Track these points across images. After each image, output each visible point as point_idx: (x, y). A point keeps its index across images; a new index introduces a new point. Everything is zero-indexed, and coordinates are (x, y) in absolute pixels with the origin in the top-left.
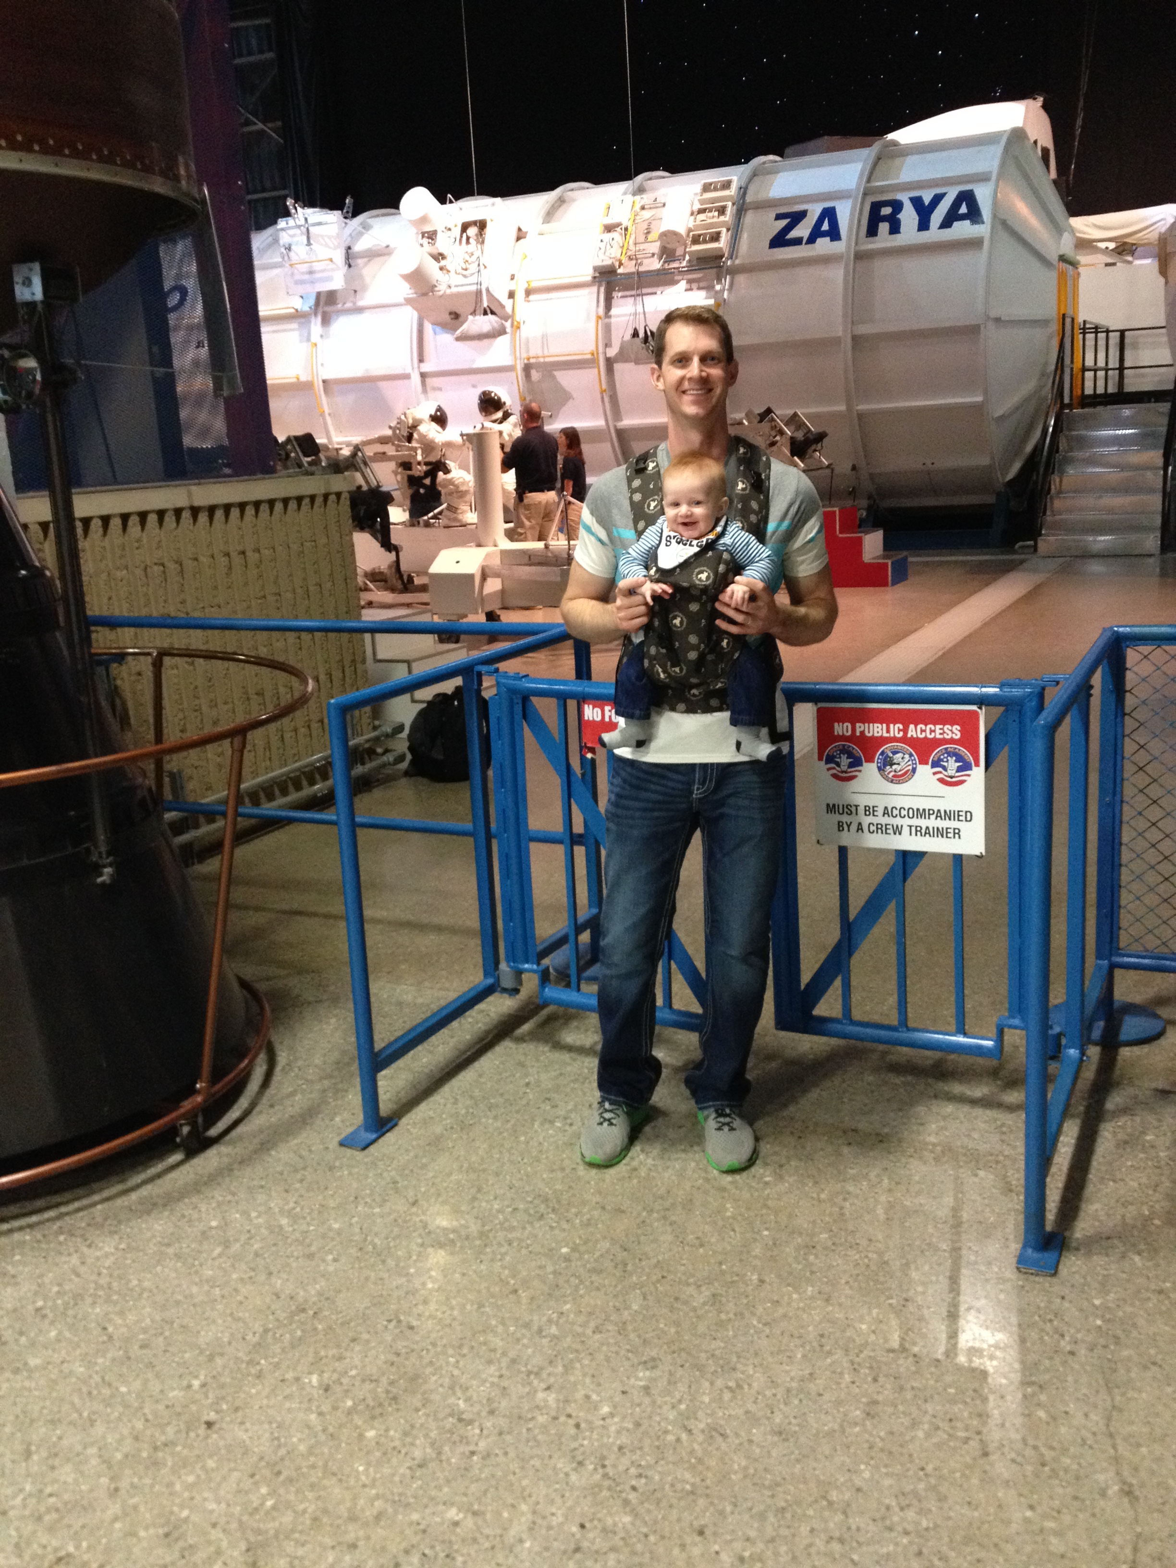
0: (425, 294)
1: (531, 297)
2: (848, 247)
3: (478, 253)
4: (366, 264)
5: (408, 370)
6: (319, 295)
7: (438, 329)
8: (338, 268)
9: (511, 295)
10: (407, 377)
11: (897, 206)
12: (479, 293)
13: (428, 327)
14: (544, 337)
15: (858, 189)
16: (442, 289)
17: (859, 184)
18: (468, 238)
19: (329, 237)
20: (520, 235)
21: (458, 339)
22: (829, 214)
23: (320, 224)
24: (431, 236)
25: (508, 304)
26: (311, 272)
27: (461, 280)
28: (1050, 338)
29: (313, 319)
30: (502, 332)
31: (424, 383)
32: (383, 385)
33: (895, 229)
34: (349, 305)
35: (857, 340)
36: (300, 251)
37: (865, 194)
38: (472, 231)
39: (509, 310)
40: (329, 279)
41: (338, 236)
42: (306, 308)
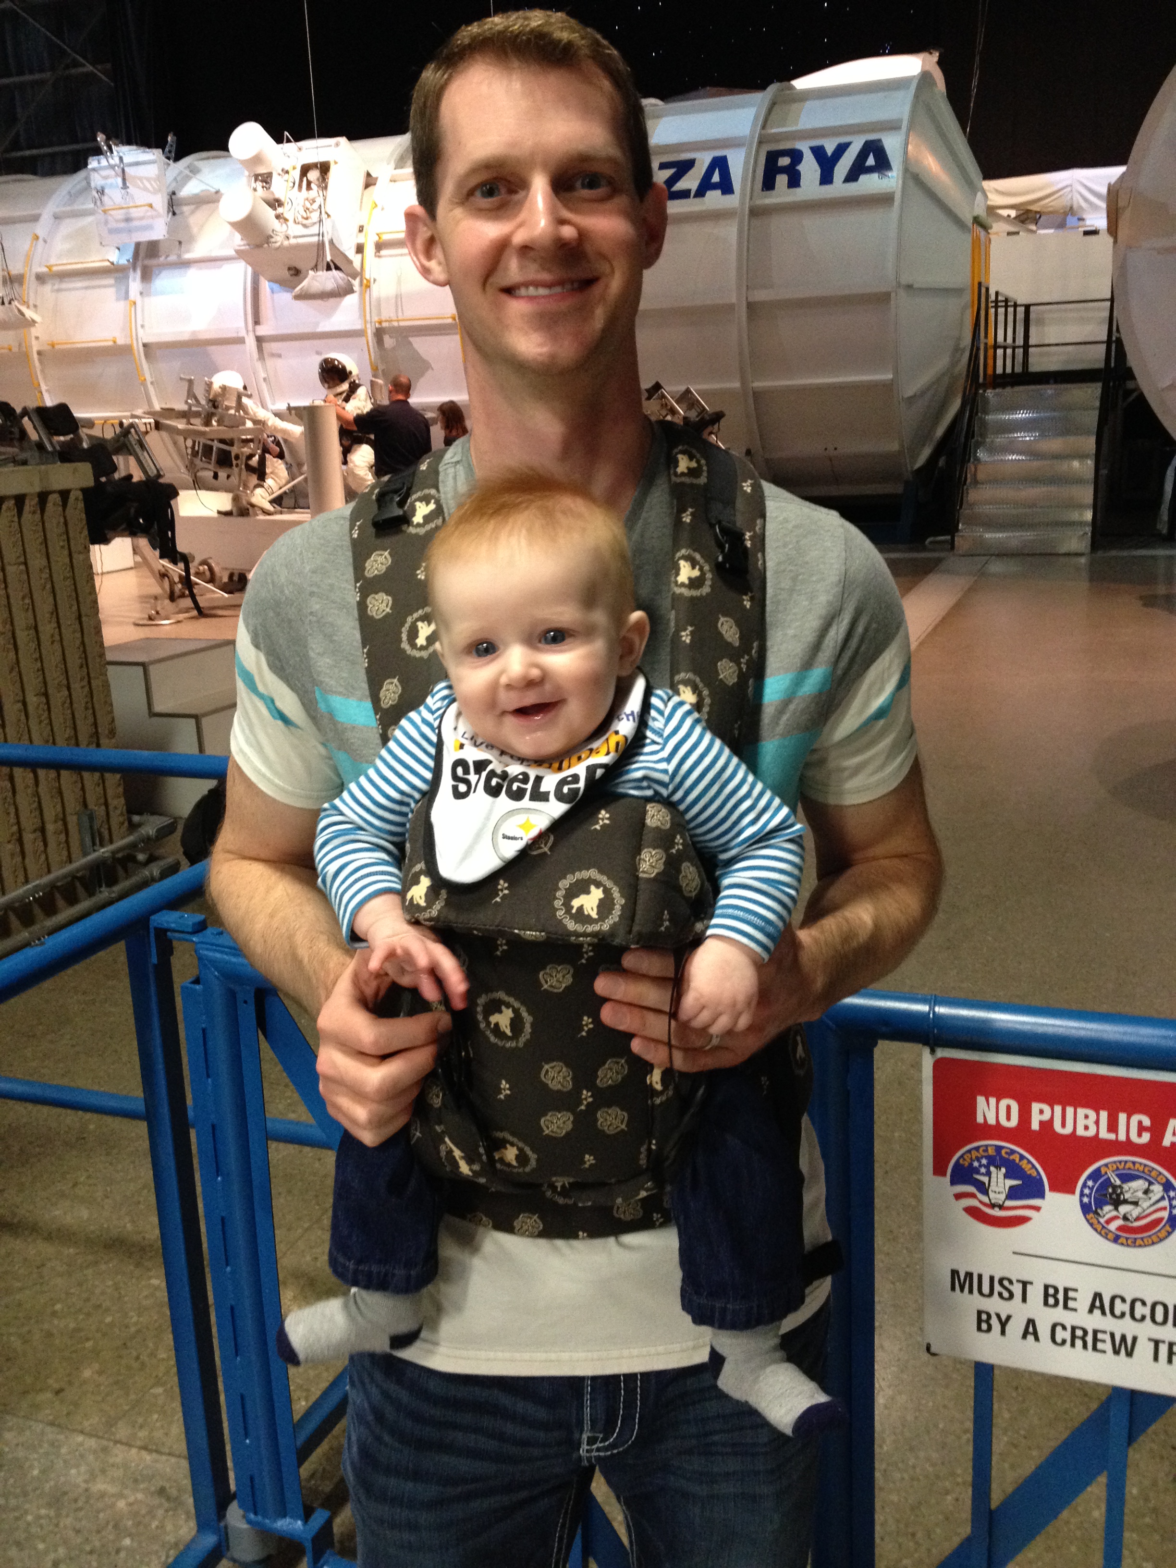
0: (259, 246)
1: (383, 252)
2: (742, 203)
3: (319, 200)
4: (193, 212)
5: (243, 333)
6: (138, 245)
7: (276, 286)
8: (159, 216)
9: (360, 249)
10: (241, 341)
11: (796, 156)
12: (320, 246)
13: (265, 285)
14: (398, 298)
15: (752, 136)
16: (279, 240)
17: (753, 131)
18: (309, 183)
19: (148, 179)
20: (370, 181)
21: (298, 297)
22: (720, 163)
23: (137, 164)
24: (266, 179)
25: (356, 259)
26: (128, 220)
27: (298, 230)
28: (964, 308)
29: (131, 273)
30: (349, 290)
31: (260, 349)
32: (212, 349)
33: (794, 181)
34: (173, 258)
35: (751, 307)
36: (114, 195)
37: (760, 143)
38: (314, 175)
39: (357, 264)
40: (149, 227)
41: (158, 178)
42: (123, 261)
